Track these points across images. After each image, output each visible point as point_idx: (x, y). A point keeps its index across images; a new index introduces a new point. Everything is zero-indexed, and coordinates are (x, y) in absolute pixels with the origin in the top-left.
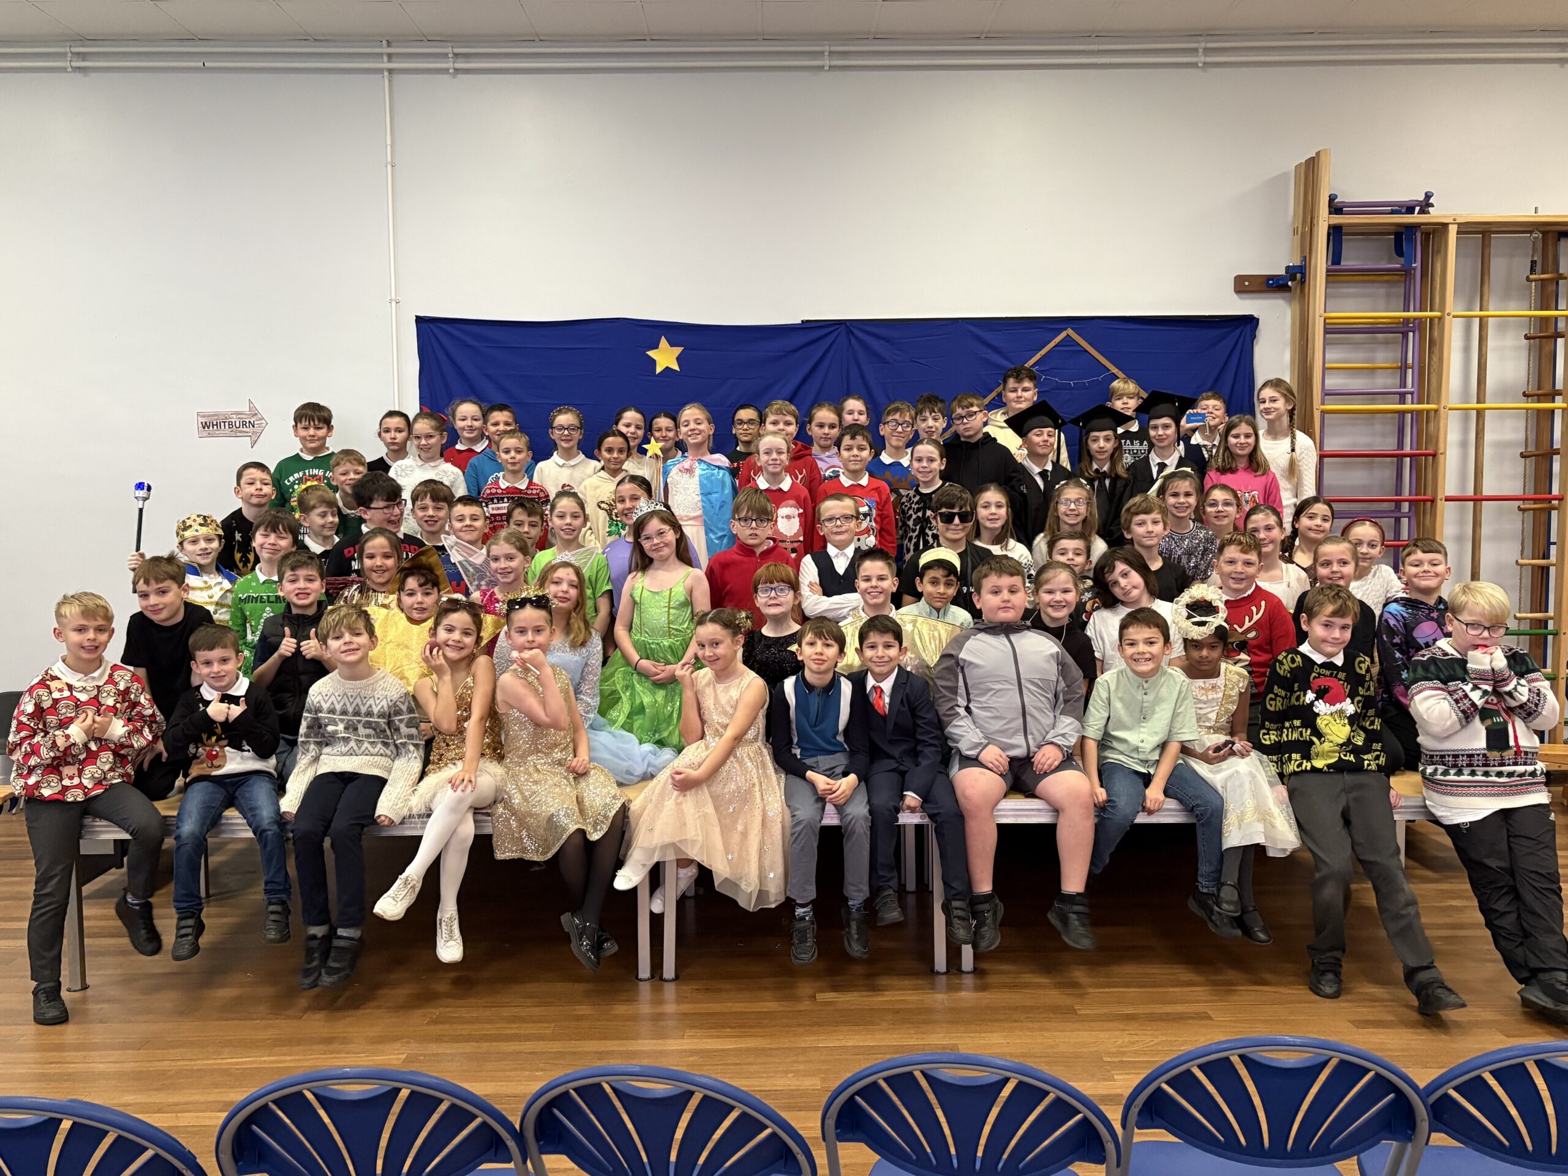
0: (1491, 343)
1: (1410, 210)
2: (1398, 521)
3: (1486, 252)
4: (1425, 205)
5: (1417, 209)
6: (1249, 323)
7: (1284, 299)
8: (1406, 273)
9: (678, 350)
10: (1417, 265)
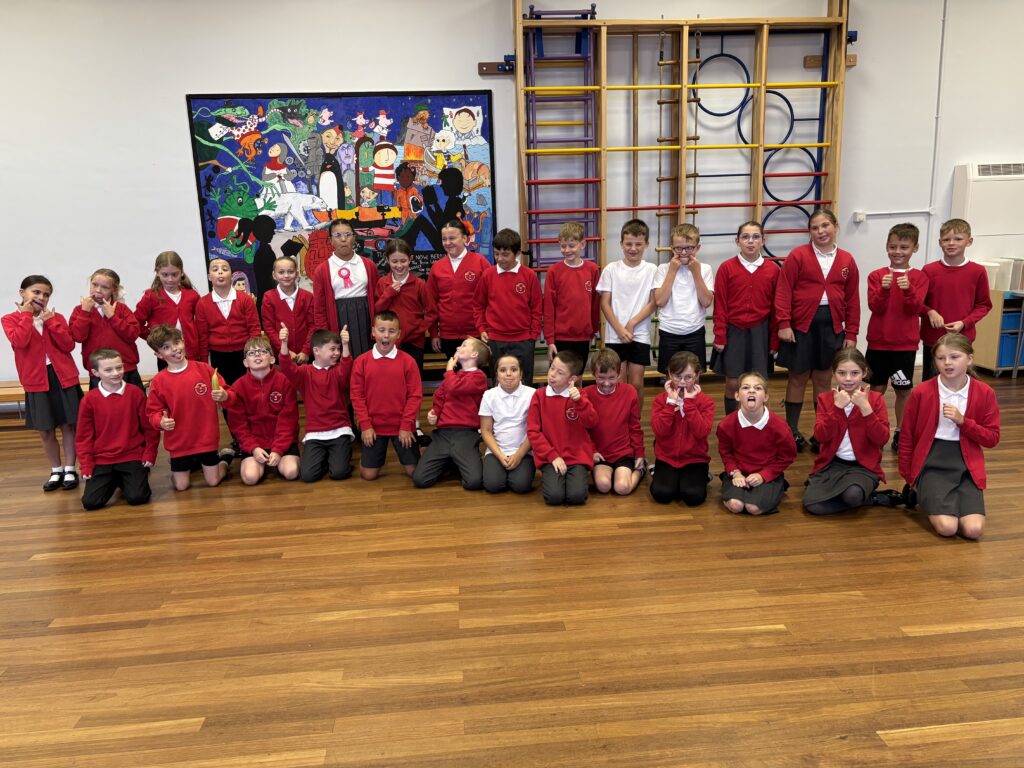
0: (641, 107)
1: (584, 17)
2: (586, 223)
3: (636, 45)
4: (593, 13)
5: (589, 16)
8: (585, 59)
10: (591, 54)
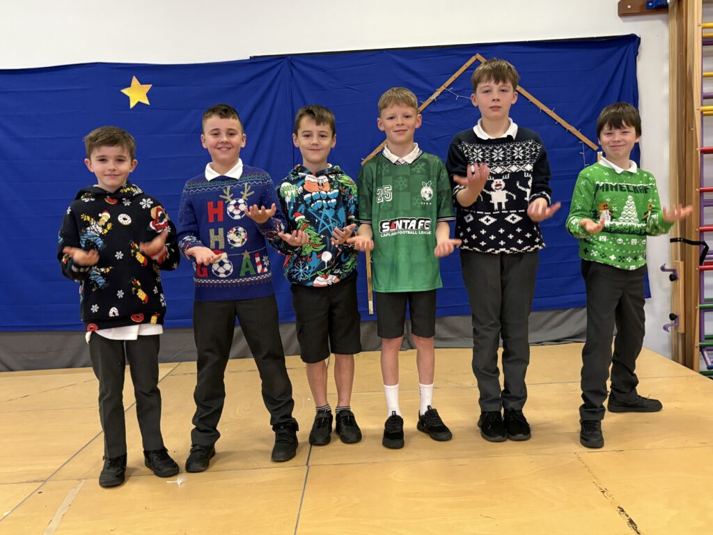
6: (631, 42)
7: (662, 19)
9: (148, 87)
